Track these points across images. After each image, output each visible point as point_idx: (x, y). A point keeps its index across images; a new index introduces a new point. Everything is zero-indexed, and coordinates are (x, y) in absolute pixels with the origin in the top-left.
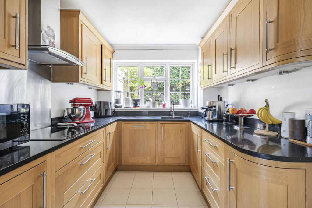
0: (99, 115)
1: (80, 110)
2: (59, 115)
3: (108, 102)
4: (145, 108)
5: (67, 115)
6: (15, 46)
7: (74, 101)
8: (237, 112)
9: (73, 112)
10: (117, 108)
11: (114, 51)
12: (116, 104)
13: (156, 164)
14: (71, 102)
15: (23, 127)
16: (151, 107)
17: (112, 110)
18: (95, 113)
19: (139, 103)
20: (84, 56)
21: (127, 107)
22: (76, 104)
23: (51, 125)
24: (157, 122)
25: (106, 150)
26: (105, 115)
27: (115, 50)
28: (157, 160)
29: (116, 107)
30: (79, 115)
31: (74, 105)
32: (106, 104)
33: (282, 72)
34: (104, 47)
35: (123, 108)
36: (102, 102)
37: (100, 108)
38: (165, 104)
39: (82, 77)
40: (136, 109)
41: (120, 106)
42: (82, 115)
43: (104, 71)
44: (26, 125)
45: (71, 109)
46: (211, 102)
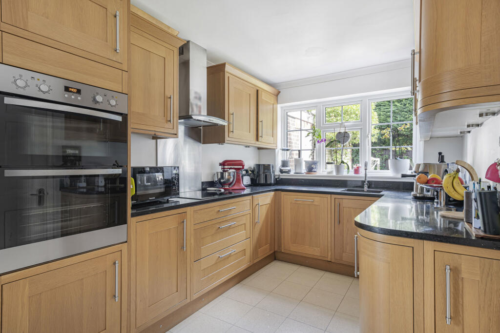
0: (257, 182)
1: (229, 175)
2: (210, 180)
3: (269, 165)
4: (325, 174)
5: (217, 180)
6: (170, 121)
7: (223, 164)
8: (426, 181)
9: (222, 177)
10: (284, 174)
11: (280, 92)
12: (282, 168)
13: (329, 260)
14: (221, 164)
15: (174, 185)
16: (334, 174)
17: (274, 177)
18: (252, 180)
19: (314, 167)
20: (231, 112)
21: (297, 172)
22: (226, 167)
23: (201, 189)
24: (330, 195)
25: (254, 224)
26: (264, 182)
27: (280, 90)
28: (330, 254)
29: (281, 171)
30: (228, 180)
31: (224, 168)
32: (267, 167)
33: (483, 114)
34: (260, 92)
35: (292, 173)
36: (262, 165)
37: (258, 172)
38: (358, 168)
39: (229, 137)
40: (311, 176)
41: (287, 170)
42: (231, 180)
43: (260, 124)
44: (177, 183)
45: (221, 173)
46: (420, 165)
